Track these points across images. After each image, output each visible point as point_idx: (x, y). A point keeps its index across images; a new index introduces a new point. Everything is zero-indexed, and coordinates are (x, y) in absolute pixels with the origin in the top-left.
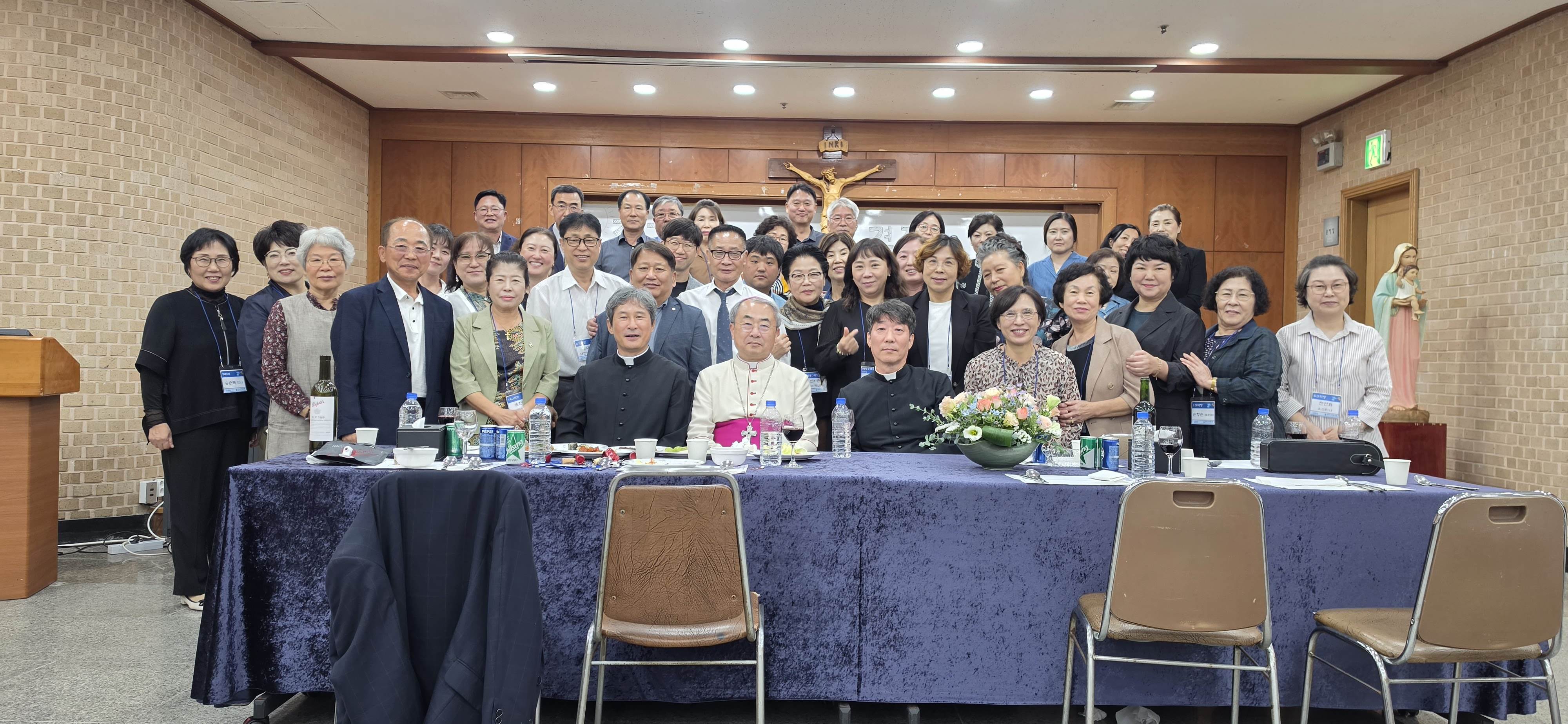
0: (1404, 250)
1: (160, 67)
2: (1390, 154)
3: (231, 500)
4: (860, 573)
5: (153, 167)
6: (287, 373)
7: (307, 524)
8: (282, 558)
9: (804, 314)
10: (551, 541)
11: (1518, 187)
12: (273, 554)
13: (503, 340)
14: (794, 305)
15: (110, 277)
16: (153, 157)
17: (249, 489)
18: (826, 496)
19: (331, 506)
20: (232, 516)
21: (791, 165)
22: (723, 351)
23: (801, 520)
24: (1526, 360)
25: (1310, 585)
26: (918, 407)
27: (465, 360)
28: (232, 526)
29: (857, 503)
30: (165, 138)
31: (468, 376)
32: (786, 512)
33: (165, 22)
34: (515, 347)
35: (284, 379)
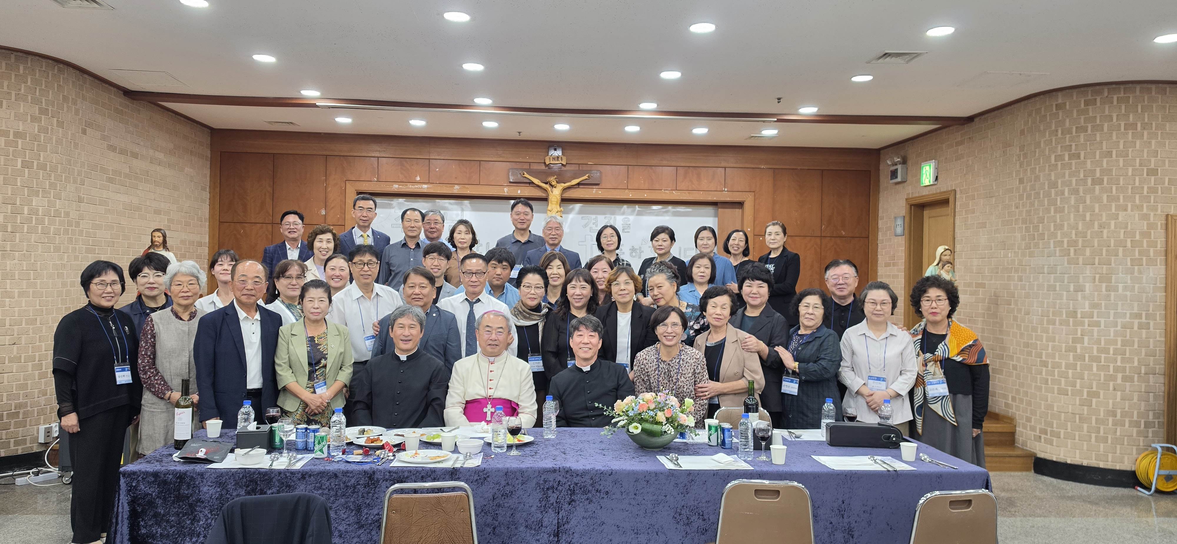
0: (943, 250)
1: (55, 119)
2: (937, 177)
3: (121, 493)
4: (558, 533)
5: (50, 193)
6: (155, 368)
7: (175, 508)
8: (157, 532)
9: (528, 316)
10: (345, 516)
11: (1017, 211)
12: (151, 529)
13: (313, 343)
14: (522, 308)
15: (17, 277)
16: (49, 186)
17: (134, 484)
18: (535, 481)
19: (191, 495)
20: (122, 503)
21: (525, 173)
22: (470, 344)
23: (518, 498)
24: (1022, 329)
25: (850, 533)
26: (600, 405)
27: (285, 359)
28: (122, 511)
29: (555, 485)
30: (59, 171)
31: (287, 370)
32: (508, 492)
33: (59, 86)
34: (321, 348)
35: (153, 373)
